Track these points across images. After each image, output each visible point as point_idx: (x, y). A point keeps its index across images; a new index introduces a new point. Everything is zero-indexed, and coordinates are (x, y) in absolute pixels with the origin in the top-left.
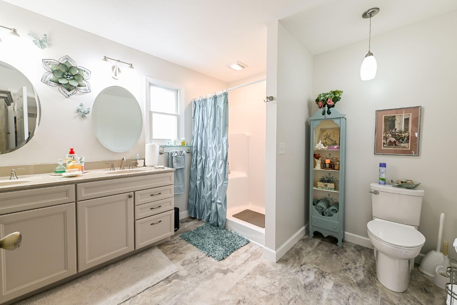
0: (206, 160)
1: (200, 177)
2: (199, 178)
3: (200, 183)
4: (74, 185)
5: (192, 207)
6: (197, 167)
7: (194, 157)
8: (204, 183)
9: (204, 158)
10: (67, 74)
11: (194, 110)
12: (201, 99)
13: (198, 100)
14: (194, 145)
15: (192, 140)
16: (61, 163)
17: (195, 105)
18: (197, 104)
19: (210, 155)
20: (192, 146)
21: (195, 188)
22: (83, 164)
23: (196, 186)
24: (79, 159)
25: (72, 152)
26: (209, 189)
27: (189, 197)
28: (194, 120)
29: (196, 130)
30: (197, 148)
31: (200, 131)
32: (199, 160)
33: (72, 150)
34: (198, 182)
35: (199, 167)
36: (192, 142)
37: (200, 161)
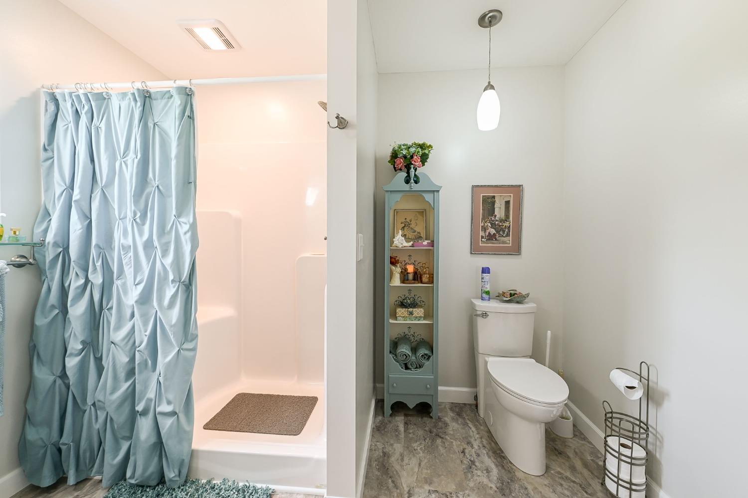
0: (106, 288)
1: (83, 342)
2: (75, 345)
3: (83, 368)
5: (42, 451)
6: (64, 311)
7: (52, 280)
8: (98, 360)
9: (97, 279)
11: (49, 122)
13: (66, 91)
14: (50, 238)
15: (42, 221)
17: (52, 107)
18: (67, 108)
19: (126, 268)
20: (42, 244)
21: (59, 381)
23: (64, 375)
26: (122, 375)
27: (26, 418)
28: (49, 154)
29: (59, 188)
30: (66, 249)
31: (81, 192)
32: (77, 288)
34: (72, 363)
35: (78, 310)
36: (39, 230)
37: (79, 291)
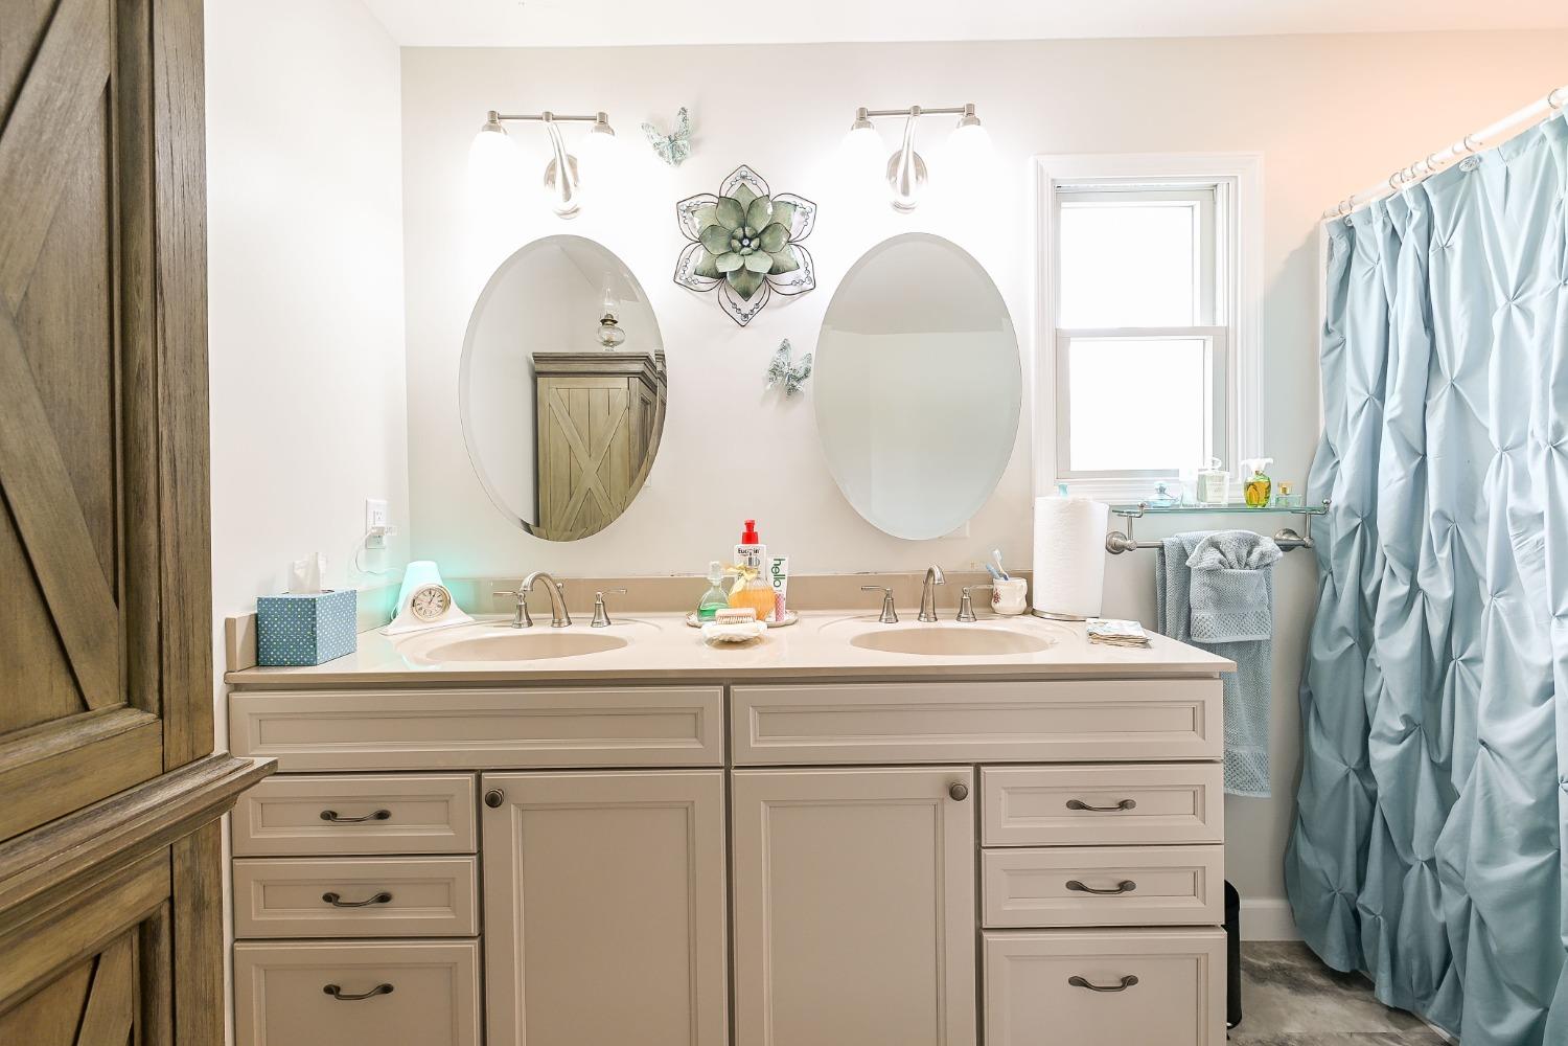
0: (1464, 608)
1: (1407, 719)
2: (1388, 720)
3: (1405, 769)
4: (719, 690)
5: (1325, 897)
6: (1365, 642)
7: (1342, 578)
8: (1442, 771)
9: (1439, 587)
10: (739, 233)
11: (1336, 276)
12: (1406, 188)
13: (1374, 201)
14: (1339, 497)
15: (1321, 469)
16: (716, 580)
17: (1342, 247)
18: (1373, 238)
20: (1325, 510)
21: (1354, 780)
22: (783, 589)
23: (1364, 768)
24: (772, 563)
25: (750, 537)
27: (1295, 820)
28: (1336, 338)
29: (1355, 396)
30: (1369, 521)
31: (1404, 401)
32: (1394, 601)
33: (750, 525)
34: (1383, 754)
35: (1395, 647)
36: (1316, 485)
37: (1398, 608)
